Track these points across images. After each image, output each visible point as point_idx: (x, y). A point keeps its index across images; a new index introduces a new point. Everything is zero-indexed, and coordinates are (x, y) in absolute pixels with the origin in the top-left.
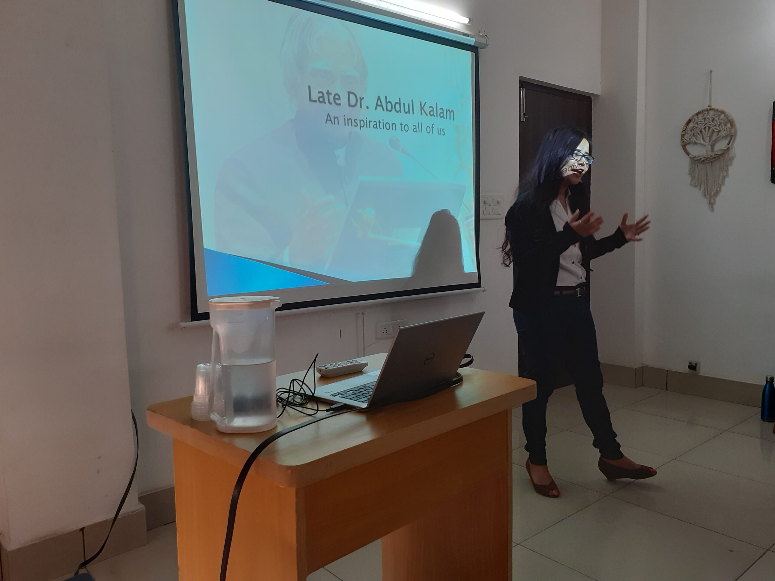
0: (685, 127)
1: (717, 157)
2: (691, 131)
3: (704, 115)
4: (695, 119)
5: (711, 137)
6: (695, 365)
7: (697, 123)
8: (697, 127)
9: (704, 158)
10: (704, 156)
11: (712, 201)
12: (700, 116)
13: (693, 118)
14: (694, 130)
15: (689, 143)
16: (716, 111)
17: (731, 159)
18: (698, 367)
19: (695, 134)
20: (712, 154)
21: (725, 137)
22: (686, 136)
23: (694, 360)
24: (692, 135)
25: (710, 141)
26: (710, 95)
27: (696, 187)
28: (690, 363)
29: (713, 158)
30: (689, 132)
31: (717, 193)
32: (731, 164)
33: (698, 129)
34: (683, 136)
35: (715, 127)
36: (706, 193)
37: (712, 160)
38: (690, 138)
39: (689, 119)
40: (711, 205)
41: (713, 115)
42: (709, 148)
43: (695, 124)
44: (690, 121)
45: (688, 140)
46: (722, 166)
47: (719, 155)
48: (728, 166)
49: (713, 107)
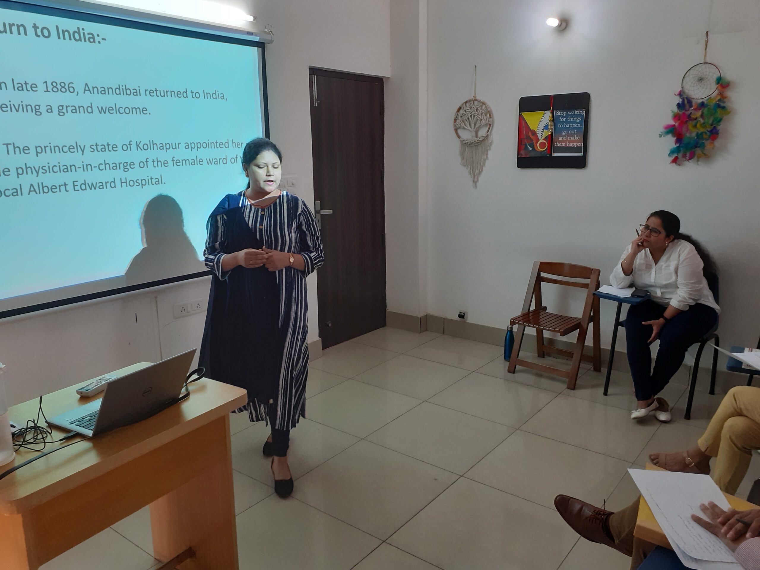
0: (457, 113)
1: (480, 142)
2: (461, 117)
3: (470, 105)
4: (464, 107)
5: (475, 125)
6: (463, 314)
7: (465, 111)
8: (465, 115)
9: (470, 142)
10: (470, 141)
11: (476, 180)
12: (467, 104)
13: (462, 106)
14: (464, 116)
15: (459, 128)
16: (479, 101)
17: (491, 144)
18: (465, 315)
19: (464, 120)
20: (476, 139)
21: (486, 125)
22: (457, 121)
23: (463, 310)
24: (462, 121)
25: (474, 128)
26: (475, 86)
27: (465, 166)
28: (460, 313)
29: (476, 143)
30: (460, 118)
31: (480, 173)
32: (490, 149)
33: (466, 116)
34: (455, 121)
35: (478, 116)
36: (471, 172)
37: (476, 145)
38: (460, 123)
39: (459, 106)
40: (475, 182)
41: (477, 105)
42: (474, 134)
43: (464, 111)
44: (460, 108)
45: (459, 125)
46: (483, 150)
47: (480, 141)
48: (487, 151)
49: (477, 98)
